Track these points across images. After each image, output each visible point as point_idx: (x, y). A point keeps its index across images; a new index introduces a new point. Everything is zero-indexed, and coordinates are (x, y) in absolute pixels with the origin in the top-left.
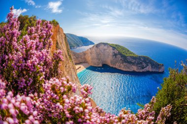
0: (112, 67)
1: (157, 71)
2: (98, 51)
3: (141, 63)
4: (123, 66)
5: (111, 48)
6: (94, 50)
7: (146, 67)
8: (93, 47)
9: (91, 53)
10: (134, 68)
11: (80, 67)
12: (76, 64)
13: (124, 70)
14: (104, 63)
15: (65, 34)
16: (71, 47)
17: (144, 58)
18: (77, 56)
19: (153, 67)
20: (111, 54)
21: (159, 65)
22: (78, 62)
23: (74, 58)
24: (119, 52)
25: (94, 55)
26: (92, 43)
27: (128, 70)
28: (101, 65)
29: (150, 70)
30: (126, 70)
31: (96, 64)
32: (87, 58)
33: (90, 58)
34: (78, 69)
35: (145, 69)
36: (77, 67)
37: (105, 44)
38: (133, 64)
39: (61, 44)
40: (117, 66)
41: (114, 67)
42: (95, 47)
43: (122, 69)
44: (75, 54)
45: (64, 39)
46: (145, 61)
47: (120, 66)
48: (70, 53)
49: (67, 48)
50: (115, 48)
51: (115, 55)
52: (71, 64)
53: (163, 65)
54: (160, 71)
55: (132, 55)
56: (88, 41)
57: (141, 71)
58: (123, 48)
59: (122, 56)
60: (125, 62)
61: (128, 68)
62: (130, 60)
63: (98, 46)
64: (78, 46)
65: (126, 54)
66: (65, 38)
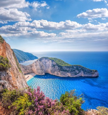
0: (52, 75)
1: (90, 76)
2: (41, 63)
3: (74, 71)
4: (60, 74)
5: (51, 61)
6: (38, 63)
7: (79, 73)
8: (37, 61)
9: (36, 66)
10: (69, 75)
11: (29, 77)
12: (25, 74)
13: (61, 76)
14: (46, 72)
15: (12, 50)
16: (19, 61)
17: (77, 66)
18: (25, 68)
19: (86, 73)
20: (51, 65)
21: (91, 71)
22: (26, 73)
23: (23, 70)
24: (56, 64)
25: (39, 67)
26: (36, 58)
27: (64, 76)
28: (44, 74)
29: (83, 75)
30: (63, 76)
31: (40, 73)
32: (33, 69)
33: (35, 69)
34: (27, 78)
35: (78, 75)
36: (26, 76)
37: (46, 58)
38: (68, 71)
39: (10, 59)
40: (55, 74)
41: (53, 74)
42: (39, 61)
43: (59, 76)
44: (23, 67)
45: (12, 55)
46: (77, 69)
47: (58, 74)
48: (19, 66)
49: (16, 62)
50: (53, 61)
51: (54, 66)
52: (21, 75)
53: (96, 71)
54: (93, 76)
55: (67, 65)
56: (33, 56)
57: (75, 76)
58: (60, 61)
59: (59, 66)
60: (61, 70)
61: (64, 75)
62: (65, 69)
63: (40, 60)
64: (26, 60)
65: (62, 64)
66: (13, 53)
